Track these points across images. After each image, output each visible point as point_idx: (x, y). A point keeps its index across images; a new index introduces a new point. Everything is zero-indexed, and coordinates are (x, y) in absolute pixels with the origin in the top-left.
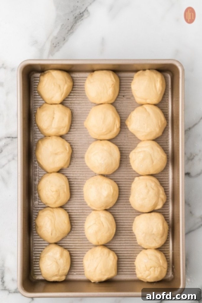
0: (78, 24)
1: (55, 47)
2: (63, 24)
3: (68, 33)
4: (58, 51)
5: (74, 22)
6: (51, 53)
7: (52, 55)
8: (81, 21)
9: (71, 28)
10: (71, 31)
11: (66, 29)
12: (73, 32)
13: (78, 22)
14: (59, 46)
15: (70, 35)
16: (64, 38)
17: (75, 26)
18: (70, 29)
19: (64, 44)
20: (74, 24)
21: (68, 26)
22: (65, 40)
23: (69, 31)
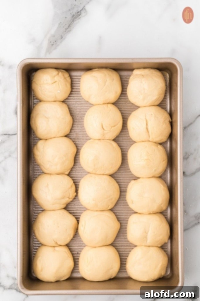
0: (75, 22)
1: (53, 45)
2: (61, 23)
3: (65, 31)
4: (55, 49)
5: (71, 21)
6: (49, 51)
7: (49, 53)
8: (78, 19)
9: (69, 26)
10: (69, 29)
11: (64, 27)
12: (70, 30)
13: (76, 21)
14: (56, 44)
15: (67, 33)
16: (62, 36)
17: (72, 24)
18: (67, 27)
19: (61, 42)
20: (72, 22)
21: (66, 25)
22: (62, 38)
23: (66, 29)
